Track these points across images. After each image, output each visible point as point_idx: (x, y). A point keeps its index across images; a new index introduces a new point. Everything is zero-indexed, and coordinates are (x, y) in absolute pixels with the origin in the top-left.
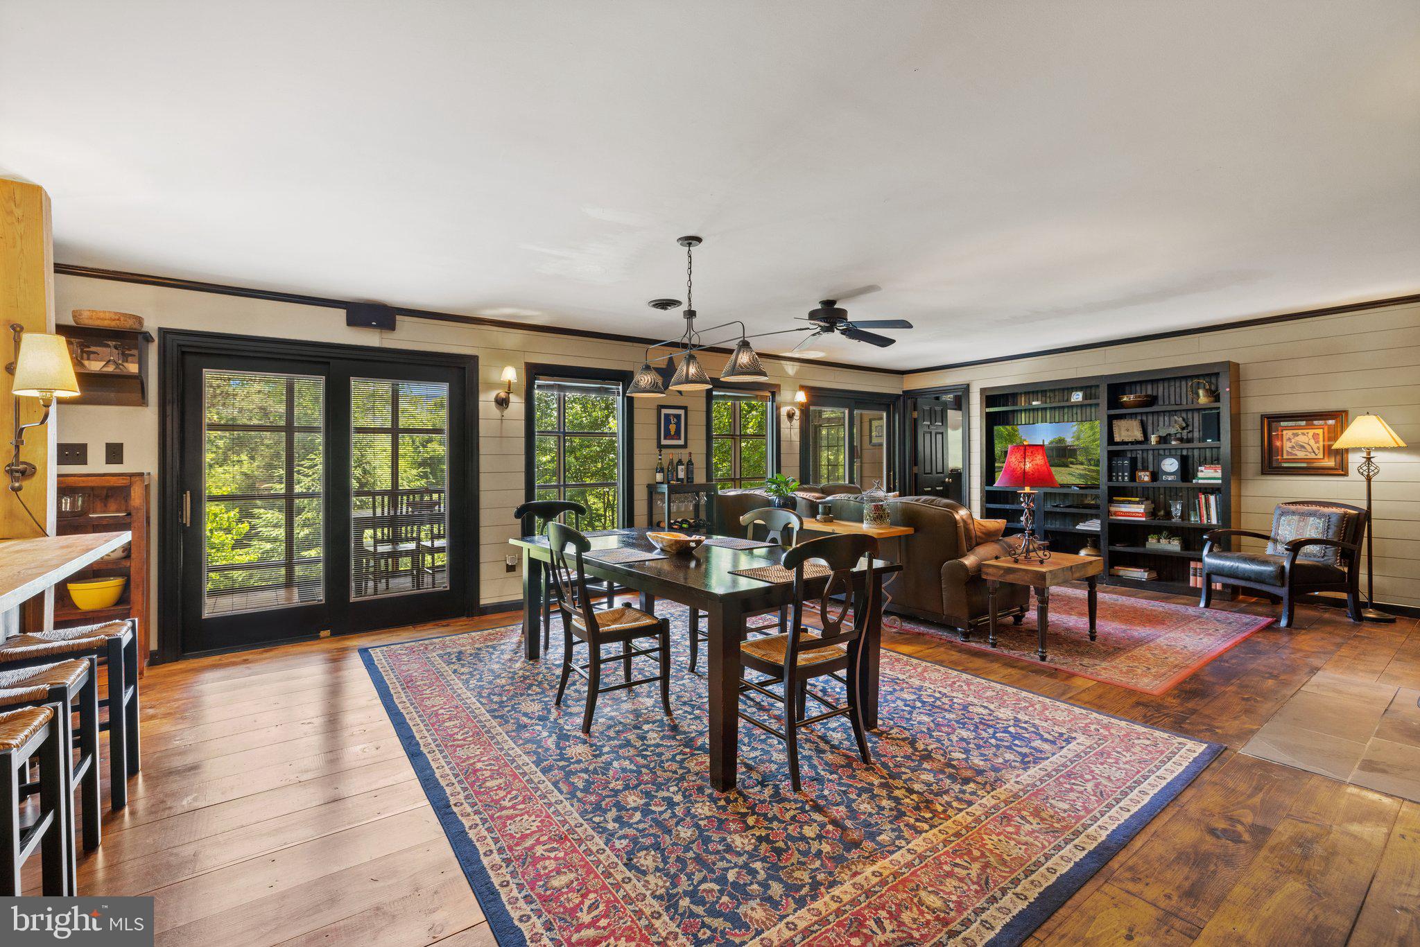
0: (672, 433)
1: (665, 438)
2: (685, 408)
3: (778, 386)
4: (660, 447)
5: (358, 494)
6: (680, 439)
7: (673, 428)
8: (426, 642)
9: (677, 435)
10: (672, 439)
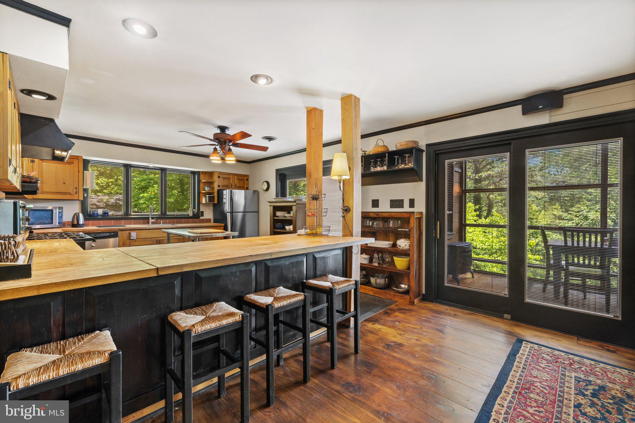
5: (531, 227)
8: (577, 358)
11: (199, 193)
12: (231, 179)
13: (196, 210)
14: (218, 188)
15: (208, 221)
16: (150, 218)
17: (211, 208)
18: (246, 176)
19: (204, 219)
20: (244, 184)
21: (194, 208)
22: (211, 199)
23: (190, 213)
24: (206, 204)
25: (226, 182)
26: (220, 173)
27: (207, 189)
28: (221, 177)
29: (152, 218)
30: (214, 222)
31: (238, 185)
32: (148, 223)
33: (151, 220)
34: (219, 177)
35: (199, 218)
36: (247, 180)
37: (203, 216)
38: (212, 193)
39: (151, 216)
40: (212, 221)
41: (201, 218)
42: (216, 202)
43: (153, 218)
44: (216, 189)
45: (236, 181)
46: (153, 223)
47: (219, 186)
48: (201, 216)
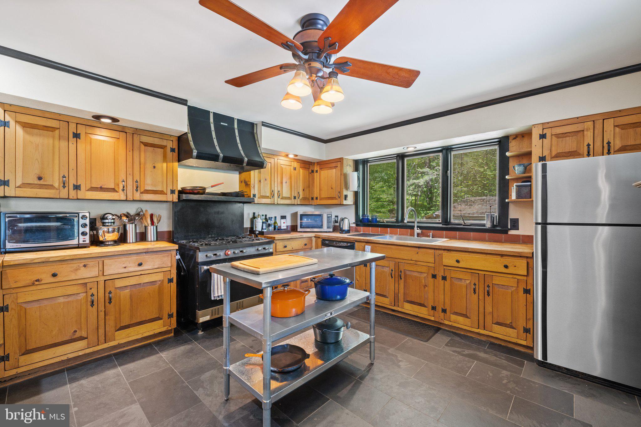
16: (416, 226)
19: (519, 236)
26: (545, 125)
28: (548, 135)
29: (418, 227)
32: (412, 235)
33: (417, 231)
34: (542, 136)
35: (506, 232)
39: (416, 224)
41: (512, 232)
46: (418, 235)
48: (510, 229)
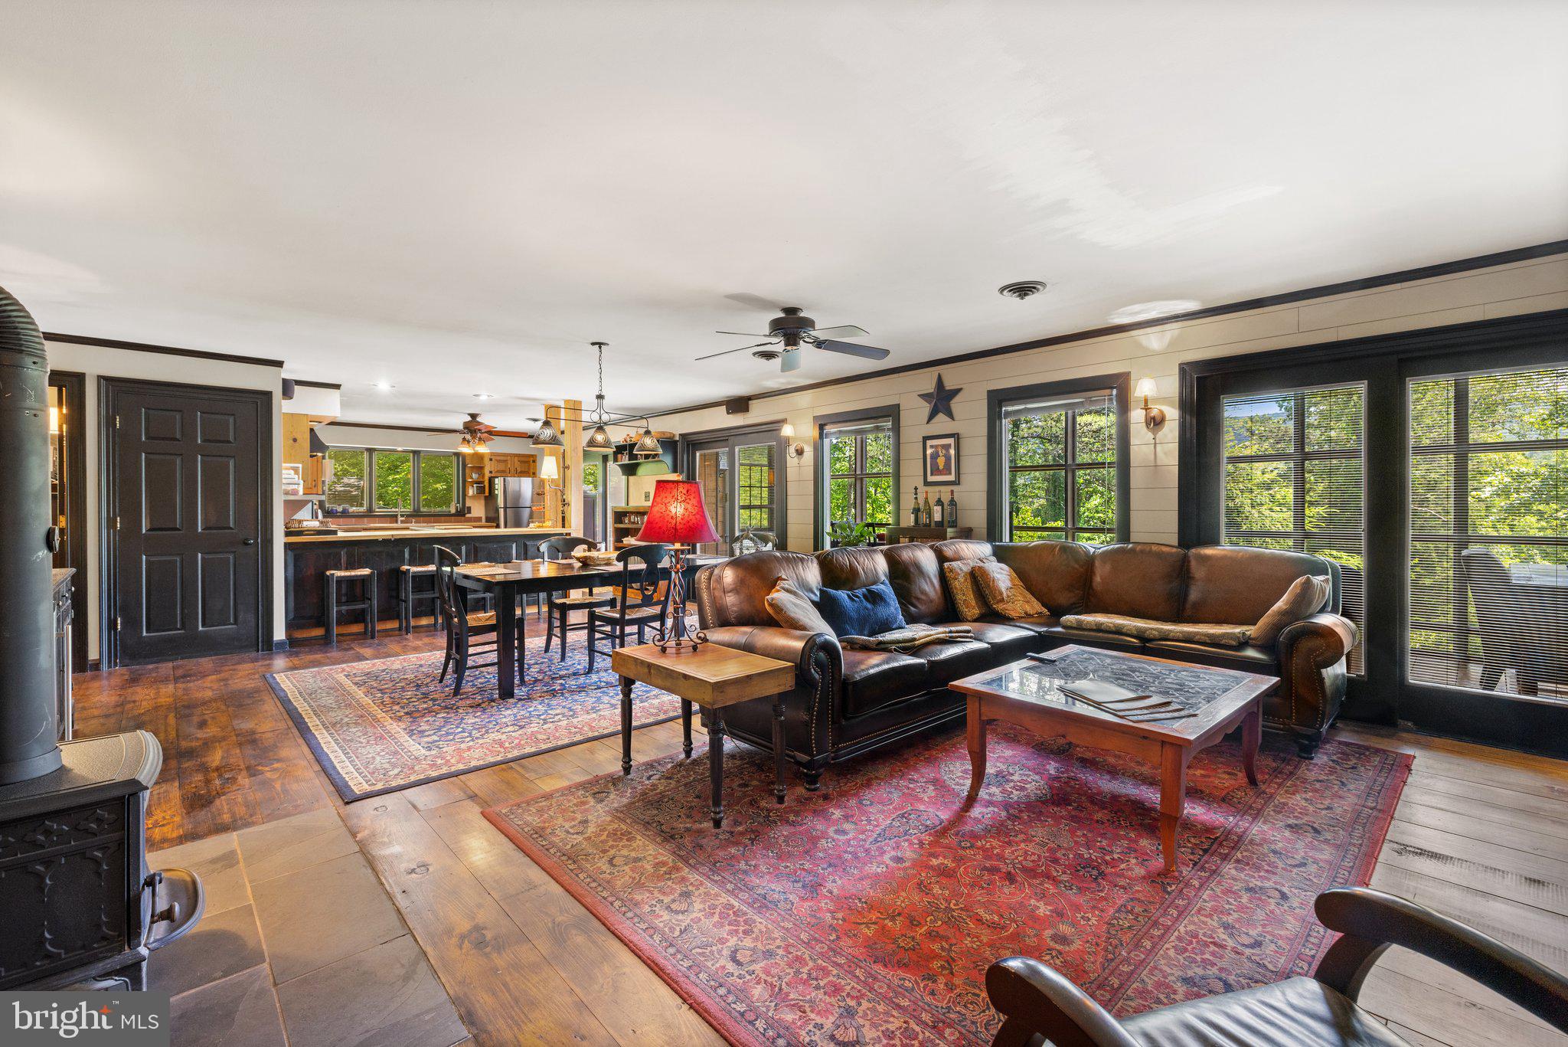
0: (941, 467)
1: (932, 474)
2: (956, 436)
3: (1126, 376)
4: (926, 483)
6: (950, 474)
7: (941, 461)
9: (947, 470)
10: (941, 474)
11: (464, 481)
12: (509, 462)
13: (460, 506)
14: (490, 475)
15: (479, 519)
16: (399, 515)
17: (483, 502)
18: (532, 456)
19: (471, 517)
20: (529, 468)
21: (458, 502)
22: (481, 490)
23: (453, 511)
24: (473, 497)
25: (501, 467)
26: (492, 454)
27: (475, 476)
28: (494, 460)
30: (486, 522)
31: (519, 470)
33: (400, 519)
34: (491, 460)
35: (464, 515)
36: (534, 461)
37: (469, 512)
38: (482, 482)
40: (484, 520)
41: (467, 516)
42: (487, 494)
43: (402, 516)
44: (487, 475)
45: (517, 464)
46: (402, 522)
47: (491, 472)
48: (467, 514)
